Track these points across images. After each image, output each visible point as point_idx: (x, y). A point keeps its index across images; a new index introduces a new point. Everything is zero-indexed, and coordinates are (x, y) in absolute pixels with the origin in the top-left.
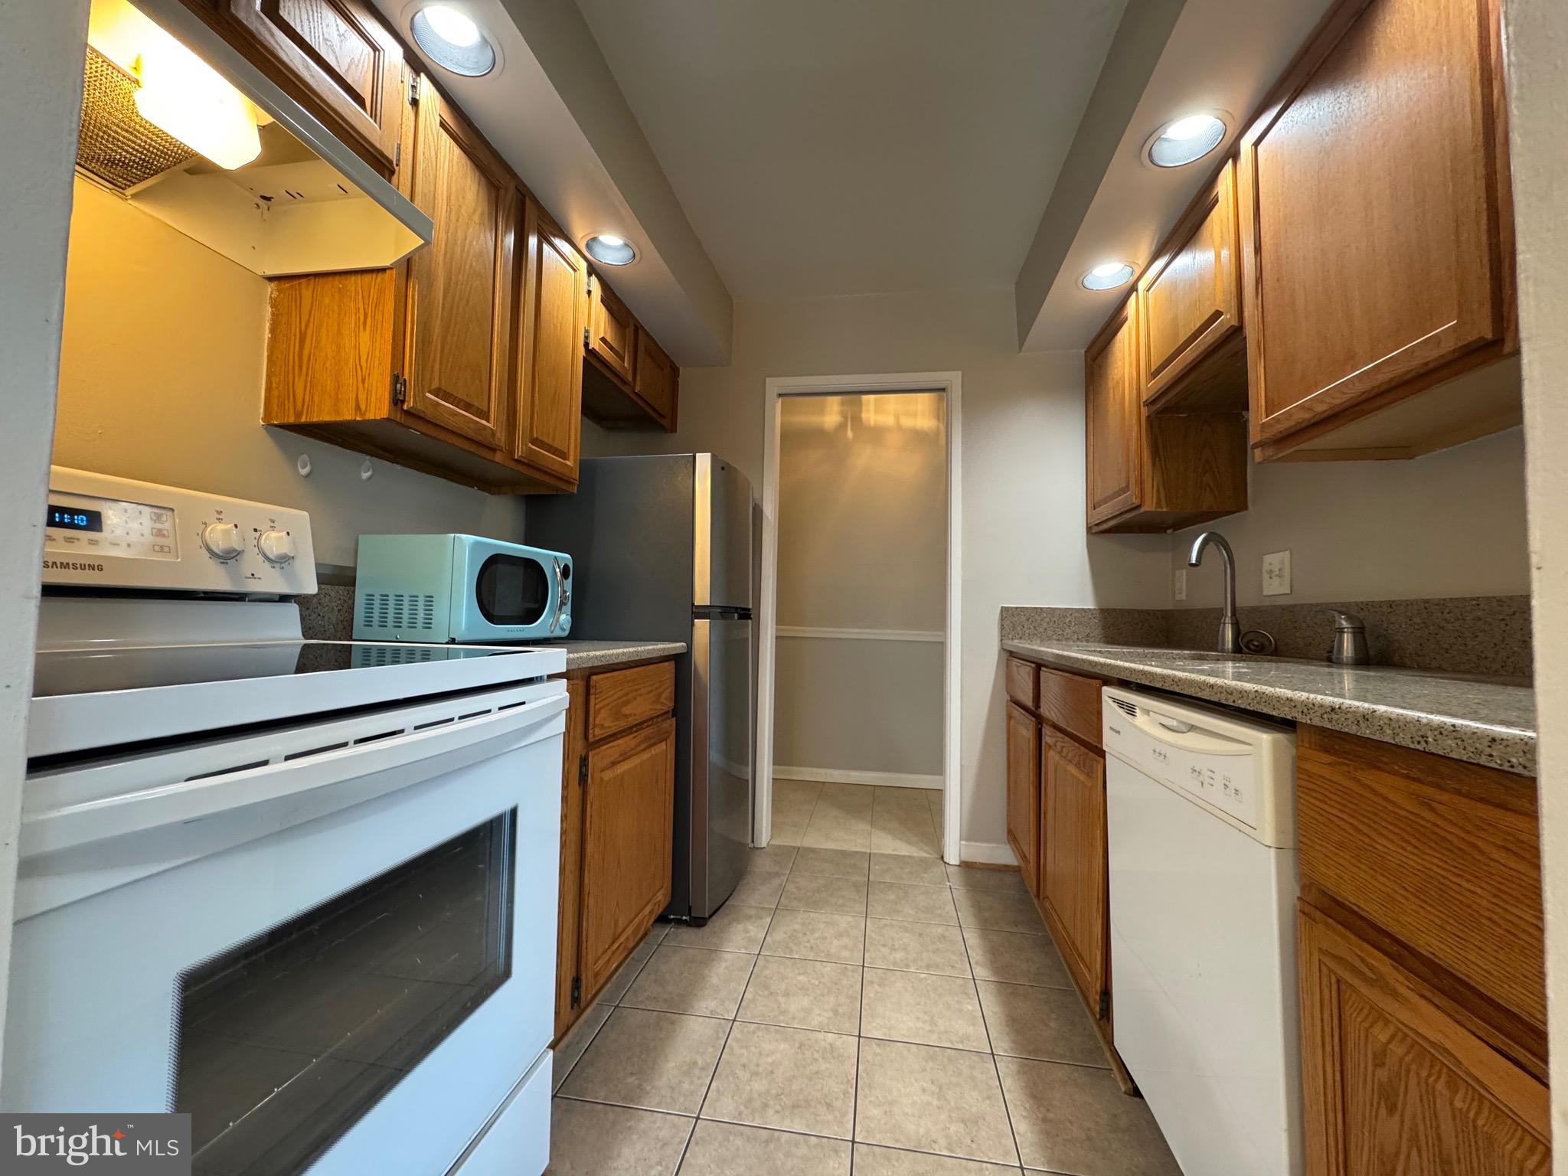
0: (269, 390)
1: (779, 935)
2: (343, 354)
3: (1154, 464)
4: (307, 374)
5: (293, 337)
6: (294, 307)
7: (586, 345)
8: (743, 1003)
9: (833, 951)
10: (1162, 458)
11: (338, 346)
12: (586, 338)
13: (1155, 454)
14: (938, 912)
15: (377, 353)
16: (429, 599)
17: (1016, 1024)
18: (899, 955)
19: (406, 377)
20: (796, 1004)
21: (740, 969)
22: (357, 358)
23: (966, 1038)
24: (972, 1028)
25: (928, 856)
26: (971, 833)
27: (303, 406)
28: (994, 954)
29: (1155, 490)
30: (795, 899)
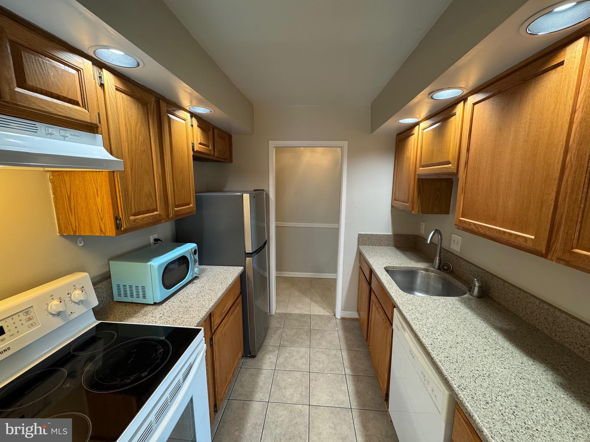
0: (58, 220)
1: (281, 360)
2: (90, 207)
3: (418, 196)
4: (75, 215)
5: (65, 198)
6: (62, 184)
7: (193, 150)
8: (271, 394)
9: (300, 366)
10: (422, 194)
11: (87, 203)
12: (193, 147)
13: (419, 192)
14: (333, 343)
15: (106, 208)
16: (143, 287)
17: (359, 394)
18: (321, 366)
19: (121, 216)
20: (288, 392)
21: (269, 378)
22: (97, 209)
23: (343, 402)
24: (345, 397)
25: (330, 315)
26: (345, 308)
27: (76, 228)
28: (352, 362)
29: (418, 206)
30: (286, 340)
